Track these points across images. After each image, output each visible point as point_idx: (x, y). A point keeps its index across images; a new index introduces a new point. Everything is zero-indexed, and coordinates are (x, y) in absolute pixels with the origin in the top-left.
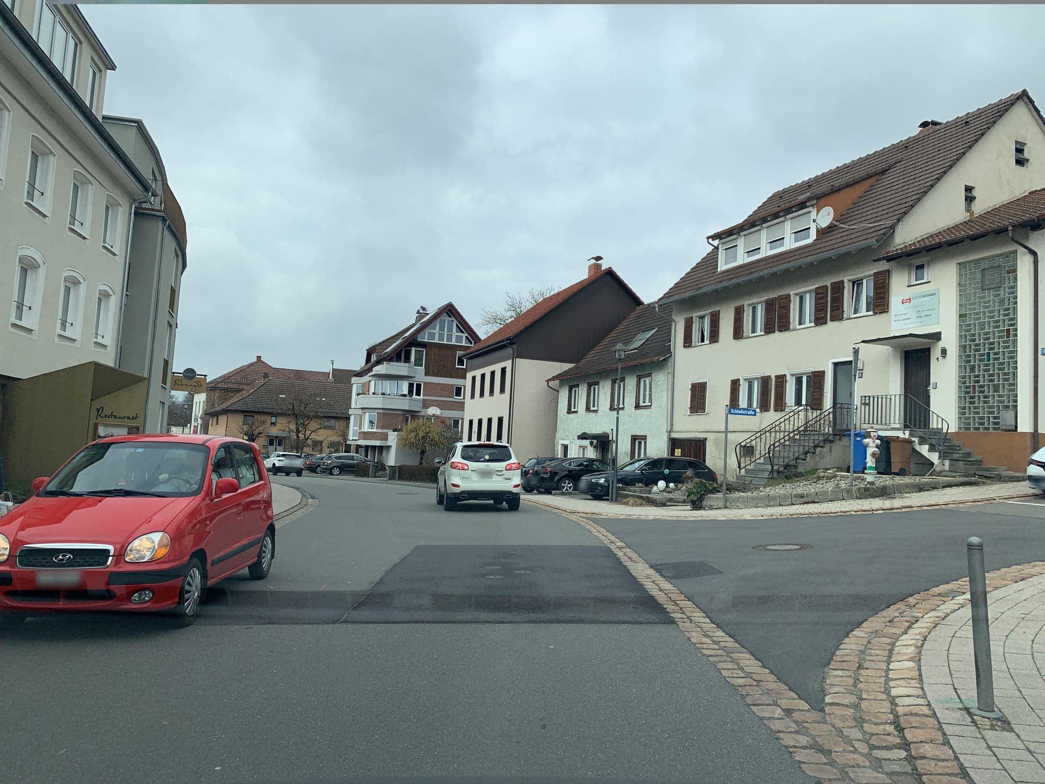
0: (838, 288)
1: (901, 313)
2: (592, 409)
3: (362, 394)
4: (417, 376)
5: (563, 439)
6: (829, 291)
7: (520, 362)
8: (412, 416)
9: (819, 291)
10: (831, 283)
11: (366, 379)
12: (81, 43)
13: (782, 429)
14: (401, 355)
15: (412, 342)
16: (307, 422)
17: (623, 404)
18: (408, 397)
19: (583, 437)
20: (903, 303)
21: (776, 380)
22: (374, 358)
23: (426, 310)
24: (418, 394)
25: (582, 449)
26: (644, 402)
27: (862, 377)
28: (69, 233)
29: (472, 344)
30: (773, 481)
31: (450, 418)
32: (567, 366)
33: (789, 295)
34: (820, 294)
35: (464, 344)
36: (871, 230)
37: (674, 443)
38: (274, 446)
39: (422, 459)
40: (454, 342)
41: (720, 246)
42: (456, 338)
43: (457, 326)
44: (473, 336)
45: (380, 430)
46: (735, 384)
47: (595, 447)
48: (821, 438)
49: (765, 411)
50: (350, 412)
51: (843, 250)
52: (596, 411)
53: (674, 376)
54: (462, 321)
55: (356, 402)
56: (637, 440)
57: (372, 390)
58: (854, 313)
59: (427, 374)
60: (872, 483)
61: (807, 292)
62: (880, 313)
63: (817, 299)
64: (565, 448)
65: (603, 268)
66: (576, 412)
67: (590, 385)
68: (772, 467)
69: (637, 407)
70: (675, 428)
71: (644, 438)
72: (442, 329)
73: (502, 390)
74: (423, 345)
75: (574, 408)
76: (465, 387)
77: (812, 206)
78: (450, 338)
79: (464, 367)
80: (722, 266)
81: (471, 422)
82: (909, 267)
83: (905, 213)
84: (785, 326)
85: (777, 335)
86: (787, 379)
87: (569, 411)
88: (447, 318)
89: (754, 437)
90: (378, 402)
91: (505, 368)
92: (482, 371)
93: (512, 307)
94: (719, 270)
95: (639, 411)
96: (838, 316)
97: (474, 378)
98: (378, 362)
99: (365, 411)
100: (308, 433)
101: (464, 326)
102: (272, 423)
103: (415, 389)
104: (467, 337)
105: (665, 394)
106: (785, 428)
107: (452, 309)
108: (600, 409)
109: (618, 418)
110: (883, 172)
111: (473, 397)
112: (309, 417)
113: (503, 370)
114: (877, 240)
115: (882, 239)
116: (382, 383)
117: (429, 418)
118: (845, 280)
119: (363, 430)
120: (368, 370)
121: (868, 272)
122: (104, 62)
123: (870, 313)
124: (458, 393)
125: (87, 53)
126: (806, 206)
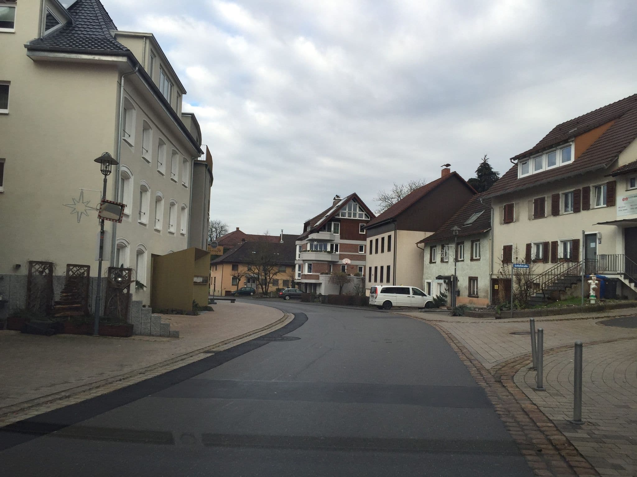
0: (587, 191)
1: (622, 206)
2: (445, 261)
3: (302, 251)
4: (336, 239)
5: (427, 279)
6: (582, 193)
7: (400, 232)
8: (333, 264)
9: (576, 192)
10: (583, 188)
11: (304, 242)
12: (173, 85)
13: (553, 273)
14: (324, 227)
15: (332, 219)
16: (271, 268)
17: (463, 258)
18: (331, 253)
19: (439, 278)
20: (623, 200)
21: (552, 244)
22: (309, 229)
23: (340, 198)
24: (337, 250)
25: (439, 287)
26: (476, 257)
27: (600, 243)
28: (171, 181)
29: (369, 218)
30: (544, 303)
31: (356, 266)
32: (429, 234)
33: (559, 195)
34: (576, 194)
35: (364, 219)
36: (605, 157)
37: (494, 282)
38: (250, 283)
39: (341, 290)
40: (357, 218)
41: (519, 163)
42: (358, 215)
43: (359, 207)
44: (369, 213)
45: (314, 274)
46: (529, 247)
47: (447, 284)
48: (575, 279)
49: (546, 263)
50: (296, 262)
51: (588, 169)
52: (447, 262)
53: (493, 242)
54: (362, 204)
55: (299, 256)
56: (473, 280)
57: (309, 249)
58: (597, 205)
59: (342, 238)
60: (595, 304)
61: (570, 192)
62: (611, 206)
63: (575, 197)
64: (429, 284)
65: (451, 172)
66: (435, 263)
67: (443, 246)
68: (544, 295)
69: (472, 260)
70: (494, 273)
71: (476, 278)
72: (350, 209)
73: (389, 250)
74: (339, 220)
75: (434, 260)
76: (365, 246)
77: (572, 141)
78: (355, 215)
79: (365, 233)
80: (520, 176)
81: (370, 268)
82: (627, 179)
83: (625, 147)
84: (557, 213)
85: (552, 218)
86: (559, 244)
87: (431, 262)
88: (353, 203)
89: (535, 278)
90: (313, 256)
91: (391, 236)
92: (376, 237)
93: (396, 191)
94: (518, 178)
95: (472, 263)
96: (587, 207)
97: (371, 241)
98: (312, 232)
99: (305, 262)
100: (271, 276)
101: (363, 207)
102: (249, 269)
103: (334, 248)
104: (365, 214)
105: (488, 252)
106: (555, 273)
107: (355, 196)
108: (450, 261)
109: (455, 269)
110: (620, 117)
111: (371, 253)
112: (272, 266)
113: (390, 237)
114: (606, 165)
115: (609, 164)
116: (314, 244)
117: (343, 266)
118: (591, 186)
119: (304, 273)
120: (306, 236)
121: (603, 182)
122: (182, 91)
123: (605, 206)
124: (361, 250)
125: (175, 89)
126: (569, 141)
